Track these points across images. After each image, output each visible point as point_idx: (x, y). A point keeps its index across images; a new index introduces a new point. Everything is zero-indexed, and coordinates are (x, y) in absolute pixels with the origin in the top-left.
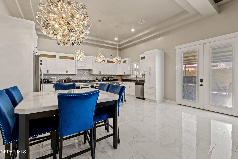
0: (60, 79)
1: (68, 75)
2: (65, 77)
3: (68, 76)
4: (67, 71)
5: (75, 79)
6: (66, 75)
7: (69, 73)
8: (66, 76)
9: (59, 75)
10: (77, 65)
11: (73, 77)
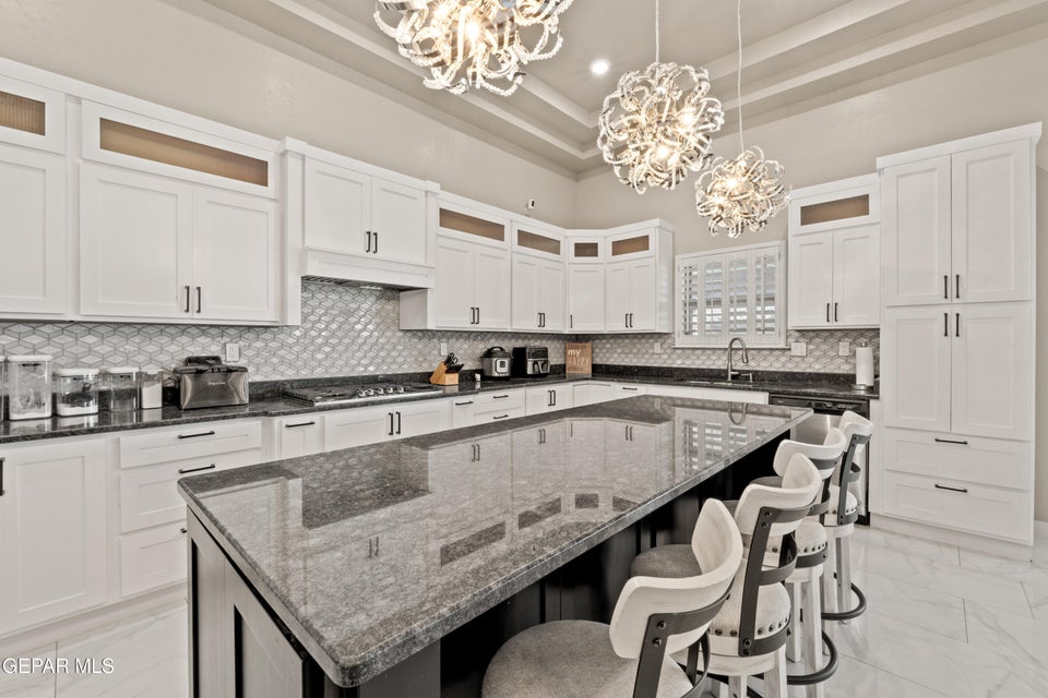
0: (104, 375)
1: (203, 329)
2: (170, 355)
3: (203, 340)
4: (192, 296)
5: (267, 369)
6: (184, 328)
7: (211, 313)
8: (184, 339)
9: (90, 326)
10: (293, 238)
11: (250, 353)
